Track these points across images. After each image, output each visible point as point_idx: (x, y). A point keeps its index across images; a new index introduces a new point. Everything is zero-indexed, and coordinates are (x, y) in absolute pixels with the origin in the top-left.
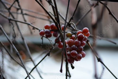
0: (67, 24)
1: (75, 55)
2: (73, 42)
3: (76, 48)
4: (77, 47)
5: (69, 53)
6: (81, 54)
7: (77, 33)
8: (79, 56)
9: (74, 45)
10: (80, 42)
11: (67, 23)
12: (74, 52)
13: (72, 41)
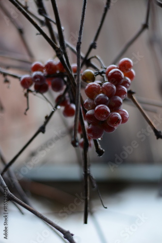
0: (81, 61)
1: (105, 113)
2: (99, 88)
3: (106, 99)
4: (108, 98)
5: (89, 112)
6: (118, 114)
7: (105, 72)
8: (114, 116)
9: (101, 95)
10: (115, 87)
11: (82, 58)
12: (101, 108)
13: (95, 85)
